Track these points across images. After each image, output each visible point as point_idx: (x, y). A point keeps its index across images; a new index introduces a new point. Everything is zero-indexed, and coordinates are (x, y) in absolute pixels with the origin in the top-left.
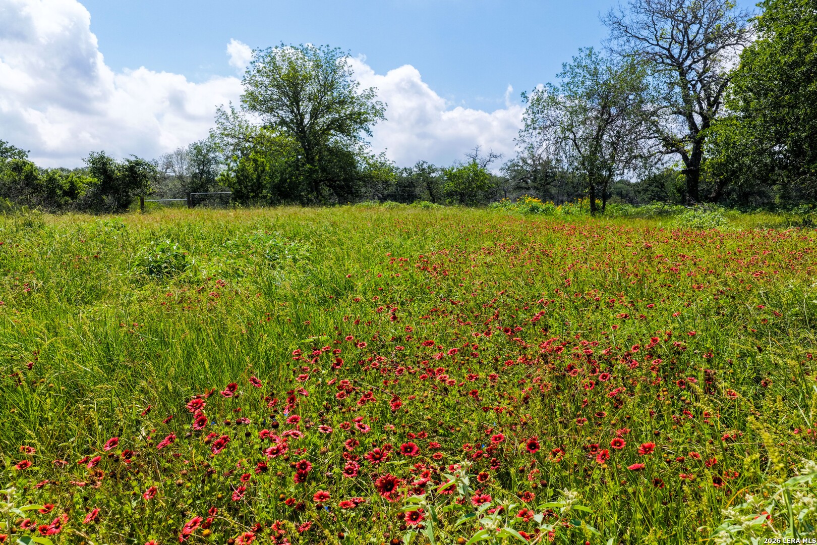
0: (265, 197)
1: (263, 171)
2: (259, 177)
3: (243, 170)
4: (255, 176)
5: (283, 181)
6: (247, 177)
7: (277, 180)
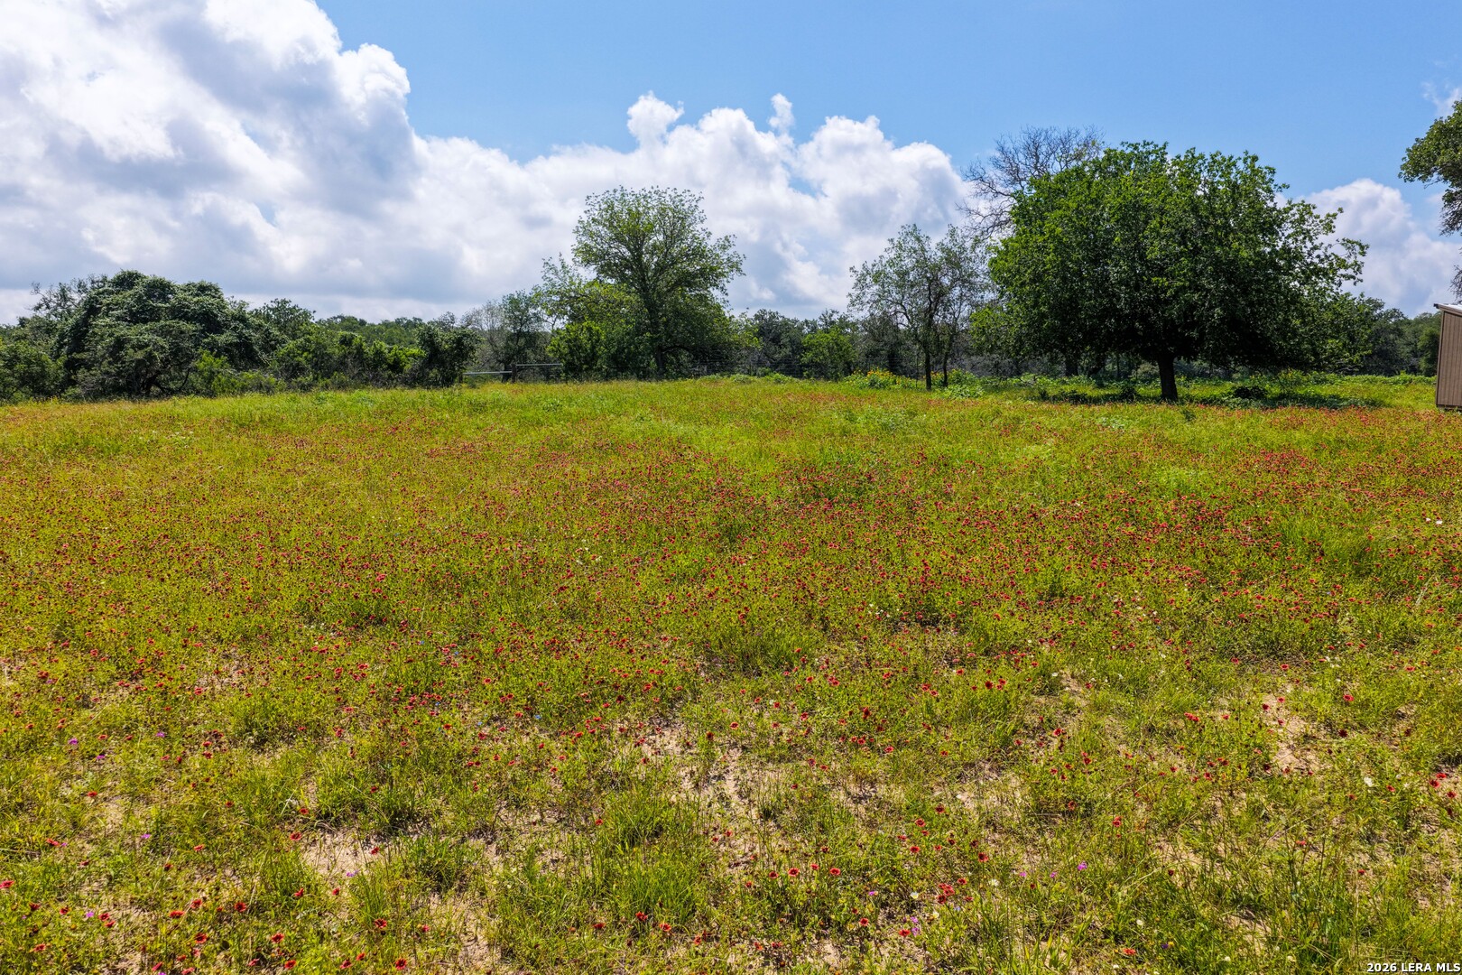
0: (599, 369)
1: (597, 341)
2: (593, 347)
3: (575, 339)
4: (589, 346)
5: (620, 350)
6: (580, 347)
7: (613, 350)
